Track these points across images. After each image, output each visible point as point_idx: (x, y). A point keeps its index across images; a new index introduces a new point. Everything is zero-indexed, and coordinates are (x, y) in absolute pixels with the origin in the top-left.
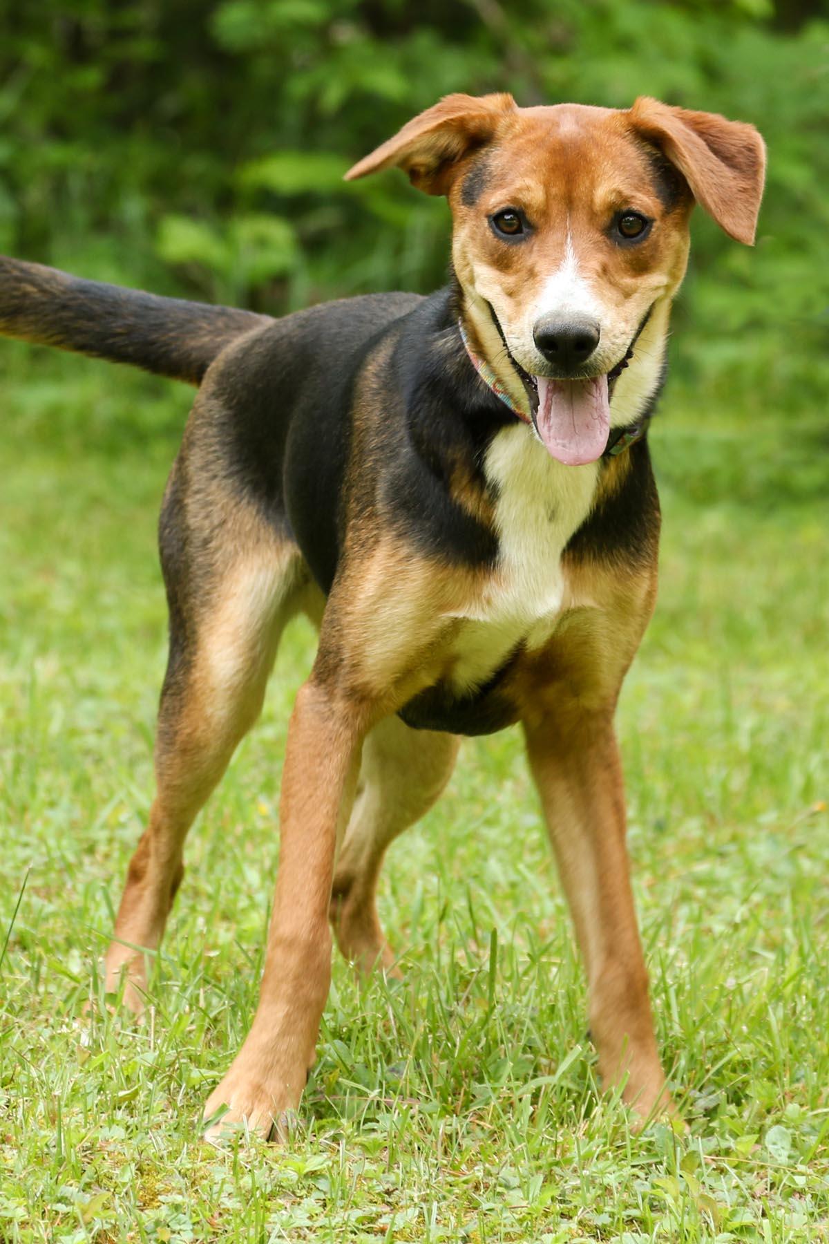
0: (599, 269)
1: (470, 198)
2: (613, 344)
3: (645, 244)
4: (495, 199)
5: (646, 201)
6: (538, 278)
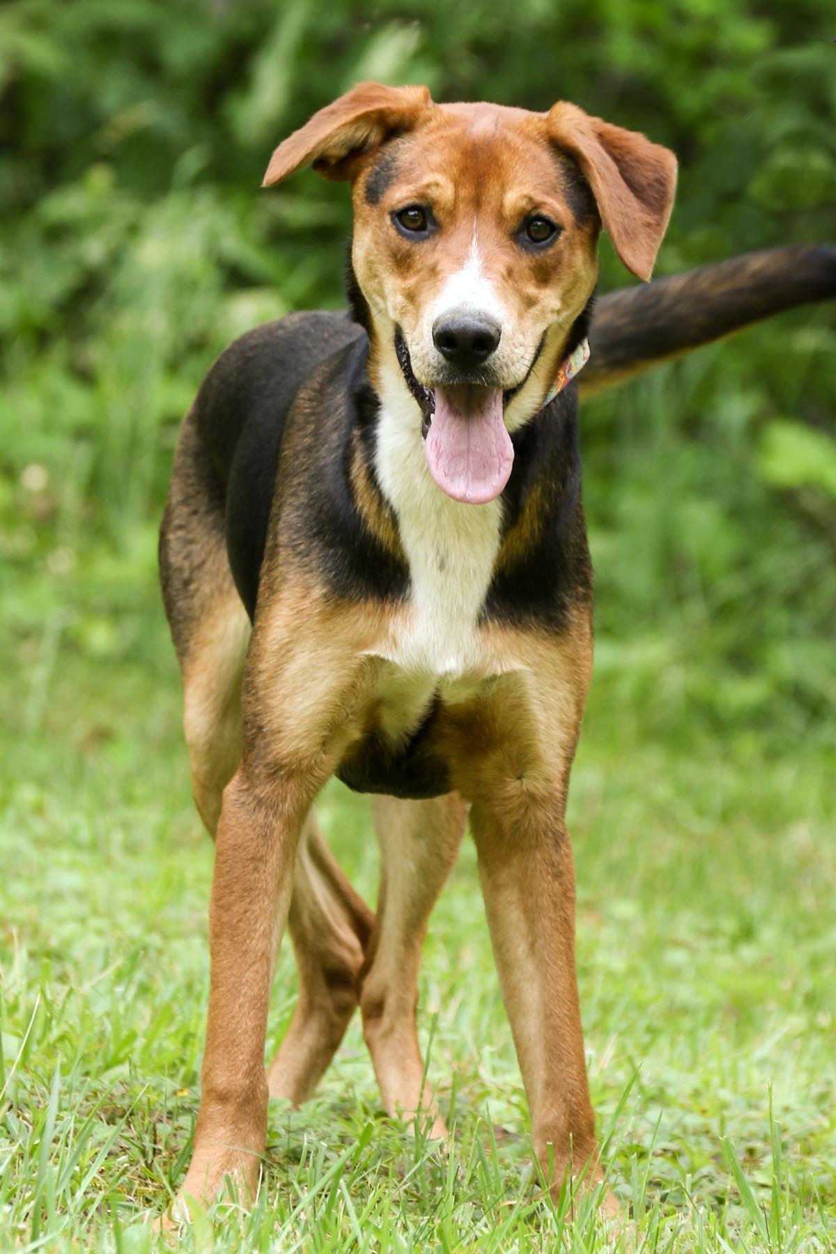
0: (504, 272)
1: (374, 195)
3: (551, 252)
6: (439, 277)
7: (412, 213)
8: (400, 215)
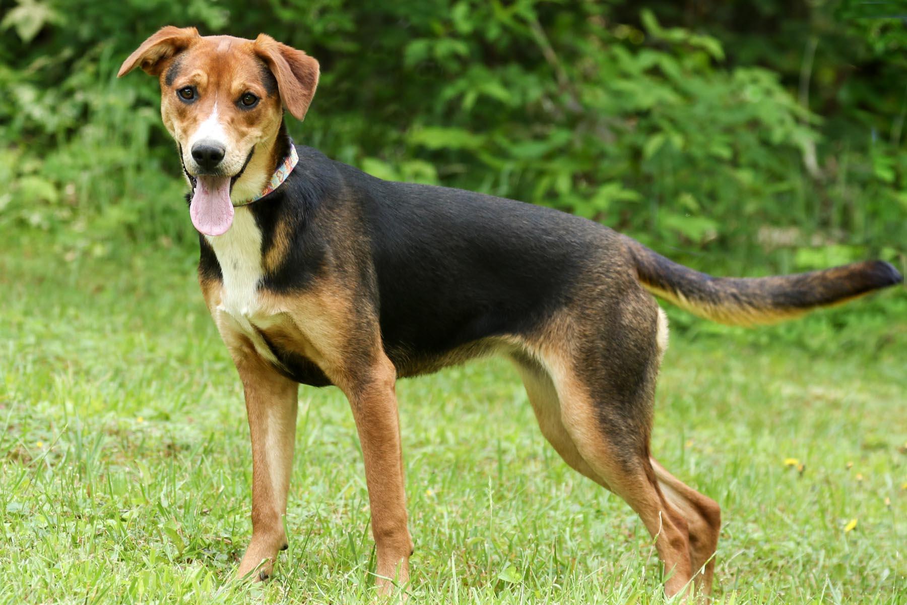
0: (229, 120)
1: (169, 81)
2: (232, 160)
3: (254, 110)
4: (181, 81)
5: (258, 88)
6: (197, 123)
7: (187, 90)
8: (181, 92)
